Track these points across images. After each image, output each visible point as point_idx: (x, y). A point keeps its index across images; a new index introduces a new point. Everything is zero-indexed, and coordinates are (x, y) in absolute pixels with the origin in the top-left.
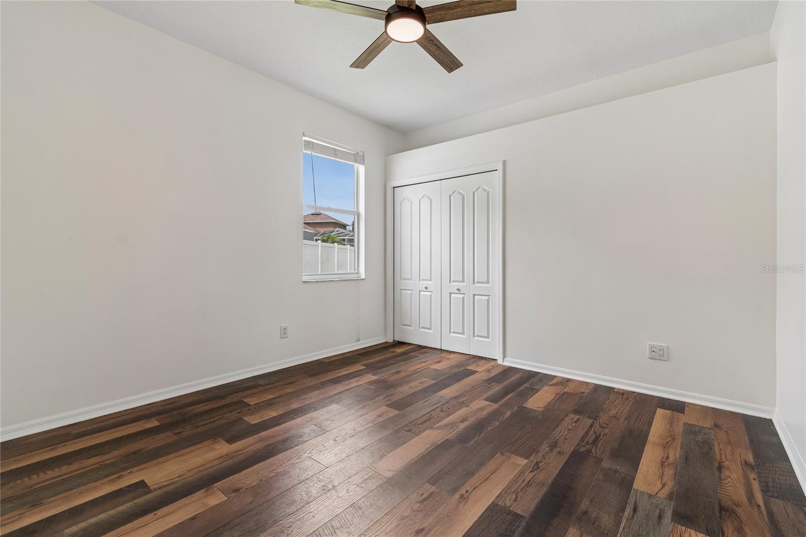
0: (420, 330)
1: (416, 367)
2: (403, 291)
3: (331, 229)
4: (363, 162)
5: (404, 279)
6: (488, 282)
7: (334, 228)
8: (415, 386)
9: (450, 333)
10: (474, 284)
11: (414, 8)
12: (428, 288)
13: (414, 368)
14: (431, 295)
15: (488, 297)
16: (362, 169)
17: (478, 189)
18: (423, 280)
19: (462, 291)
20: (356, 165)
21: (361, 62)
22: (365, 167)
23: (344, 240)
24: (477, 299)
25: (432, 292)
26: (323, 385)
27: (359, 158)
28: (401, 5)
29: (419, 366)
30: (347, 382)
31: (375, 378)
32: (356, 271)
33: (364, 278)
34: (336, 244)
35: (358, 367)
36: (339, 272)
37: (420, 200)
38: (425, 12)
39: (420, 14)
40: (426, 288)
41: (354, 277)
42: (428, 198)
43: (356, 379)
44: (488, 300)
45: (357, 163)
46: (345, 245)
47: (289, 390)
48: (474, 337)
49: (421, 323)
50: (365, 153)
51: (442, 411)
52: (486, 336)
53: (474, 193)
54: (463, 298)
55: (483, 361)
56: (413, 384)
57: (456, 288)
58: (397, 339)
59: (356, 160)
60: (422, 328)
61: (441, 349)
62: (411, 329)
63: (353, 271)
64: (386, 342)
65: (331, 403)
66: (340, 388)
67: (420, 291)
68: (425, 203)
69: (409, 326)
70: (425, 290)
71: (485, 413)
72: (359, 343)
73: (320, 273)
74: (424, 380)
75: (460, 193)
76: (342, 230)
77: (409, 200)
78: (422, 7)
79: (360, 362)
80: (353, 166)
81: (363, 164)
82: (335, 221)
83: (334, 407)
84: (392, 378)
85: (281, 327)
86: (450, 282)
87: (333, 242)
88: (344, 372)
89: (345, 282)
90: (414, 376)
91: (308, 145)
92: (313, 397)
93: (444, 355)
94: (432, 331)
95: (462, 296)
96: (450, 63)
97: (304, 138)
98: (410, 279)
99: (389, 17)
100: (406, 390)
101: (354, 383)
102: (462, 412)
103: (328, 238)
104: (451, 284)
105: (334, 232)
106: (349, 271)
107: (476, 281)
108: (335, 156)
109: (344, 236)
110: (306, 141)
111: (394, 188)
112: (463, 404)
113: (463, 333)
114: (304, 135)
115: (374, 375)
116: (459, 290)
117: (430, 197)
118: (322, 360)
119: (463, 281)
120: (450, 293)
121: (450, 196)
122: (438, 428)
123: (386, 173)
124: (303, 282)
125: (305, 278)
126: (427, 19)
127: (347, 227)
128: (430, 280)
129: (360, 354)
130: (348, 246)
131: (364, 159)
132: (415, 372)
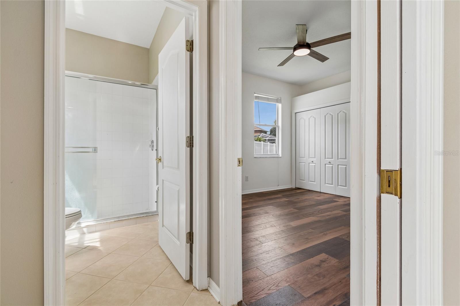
0: (309, 182)
1: (307, 198)
2: (300, 163)
3: (259, 134)
4: (280, 102)
5: (301, 157)
6: (346, 158)
7: (260, 133)
8: (306, 203)
9: (325, 184)
10: (338, 159)
11: (305, 44)
12: (314, 162)
13: (305, 198)
14: (315, 165)
15: (346, 166)
16: (280, 105)
17: (340, 112)
18: (311, 158)
19: (332, 163)
20: (277, 104)
21: (282, 64)
22: (282, 104)
23: (266, 140)
24: (340, 167)
25: (315, 163)
26: (265, 200)
27: (278, 101)
28: (300, 44)
29: (308, 197)
30: (275, 200)
31: (287, 200)
32: (277, 153)
33: (281, 156)
34: (262, 142)
35: (279, 196)
36: (271, 154)
37: (309, 119)
38: (310, 44)
39: (308, 46)
40: (313, 162)
41: (276, 156)
42: (314, 117)
43: (279, 199)
44: (346, 168)
45: (278, 103)
46: (266, 142)
47: (251, 201)
48: (338, 186)
49: (310, 179)
50: (281, 98)
51: (319, 212)
52: (345, 185)
53: (338, 114)
54: (332, 166)
55: (343, 198)
56: (305, 203)
57: (328, 161)
58: (297, 186)
59: (277, 102)
60: (310, 181)
61: (320, 192)
62: (304, 182)
63: (276, 153)
64: (292, 188)
65: (270, 205)
66: (272, 201)
67: (309, 163)
68: (312, 121)
69: (304, 180)
70: (312, 162)
71: (339, 215)
72: (279, 187)
73: (262, 154)
74: (310, 202)
75: (330, 114)
76: (265, 134)
77: (303, 119)
78: (309, 43)
79: (280, 194)
80: (276, 105)
81: (281, 103)
82: (260, 129)
83: (271, 207)
84: (295, 200)
85: (246, 176)
86: (325, 159)
87: (260, 141)
88: (273, 197)
89: (272, 158)
90: (306, 201)
91: (257, 97)
92: (261, 203)
93: (322, 194)
94: (315, 183)
95: (332, 165)
96: (323, 58)
97: (255, 95)
98: (304, 157)
99: (295, 49)
100: (302, 204)
101: (278, 200)
102: (328, 213)
103: (258, 139)
104: (326, 159)
105: (260, 135)
106: (274, 153)
107: (339, 158)
108: (268, 101)
109: (266, 137)
110: (256, 96)
111: (296, 113)
112: (329, 211)
113: (332, 184)
114: (255, 93)
115: (286, 199)
116: (330, 162)
117: (314, 116)
118: (263, 192)
119: (332, 158)
120: (325, 164)
121: (325, 116)
122: (316, 217)
123: (292, 106)
124: (255, 157)
125: (255, 156)
126: (311, 47)
127: (267, 133)
128: (315, 158)
129: (279, 191)
130: (269, 143)
131: (281, 101)
132: (306, 199)
